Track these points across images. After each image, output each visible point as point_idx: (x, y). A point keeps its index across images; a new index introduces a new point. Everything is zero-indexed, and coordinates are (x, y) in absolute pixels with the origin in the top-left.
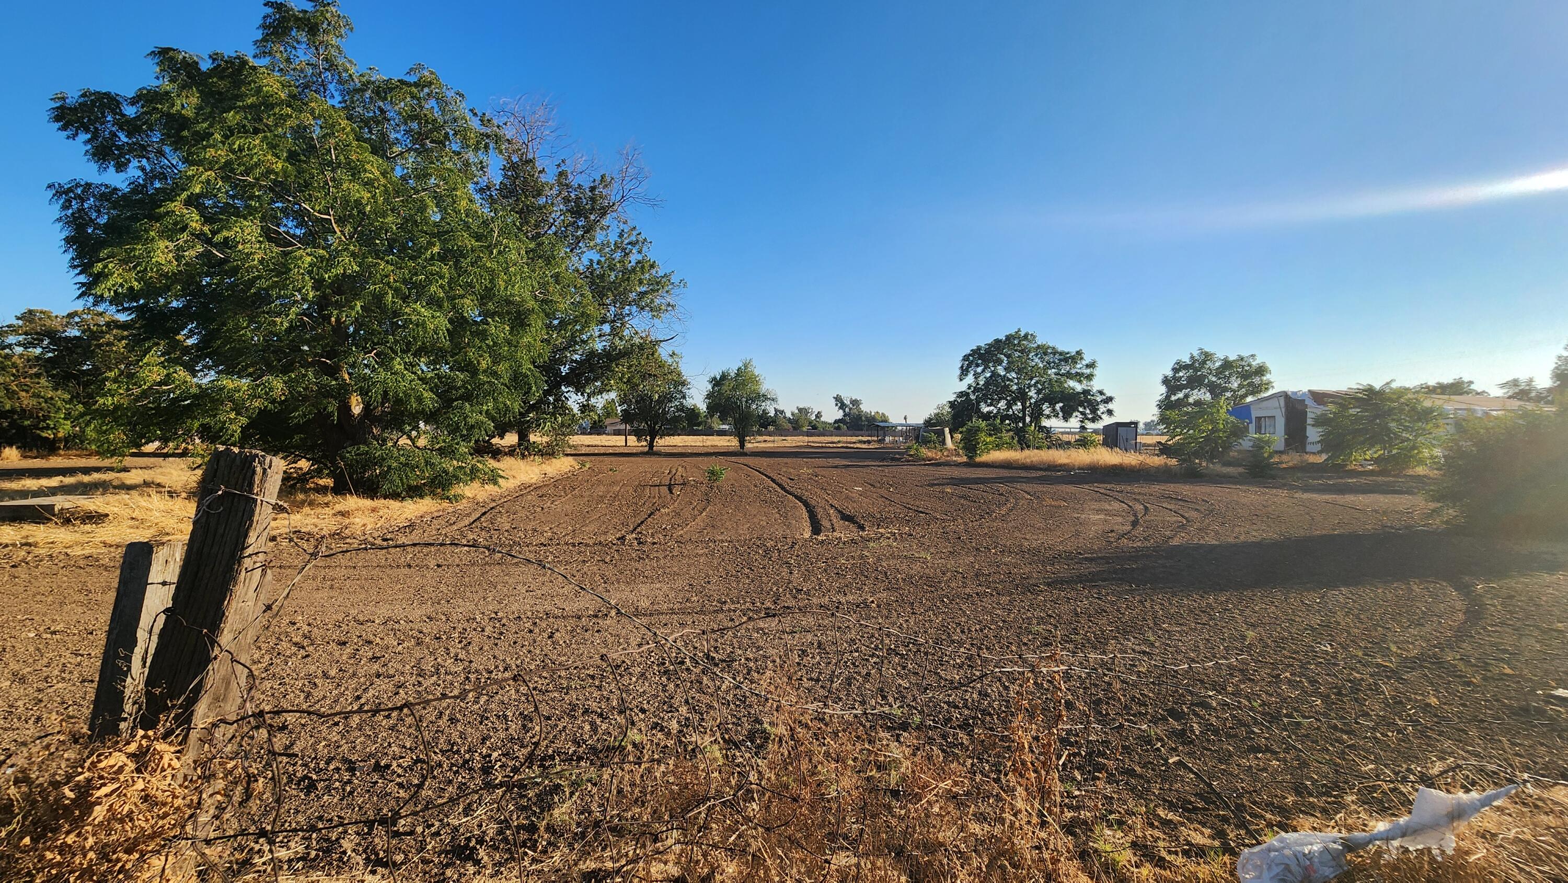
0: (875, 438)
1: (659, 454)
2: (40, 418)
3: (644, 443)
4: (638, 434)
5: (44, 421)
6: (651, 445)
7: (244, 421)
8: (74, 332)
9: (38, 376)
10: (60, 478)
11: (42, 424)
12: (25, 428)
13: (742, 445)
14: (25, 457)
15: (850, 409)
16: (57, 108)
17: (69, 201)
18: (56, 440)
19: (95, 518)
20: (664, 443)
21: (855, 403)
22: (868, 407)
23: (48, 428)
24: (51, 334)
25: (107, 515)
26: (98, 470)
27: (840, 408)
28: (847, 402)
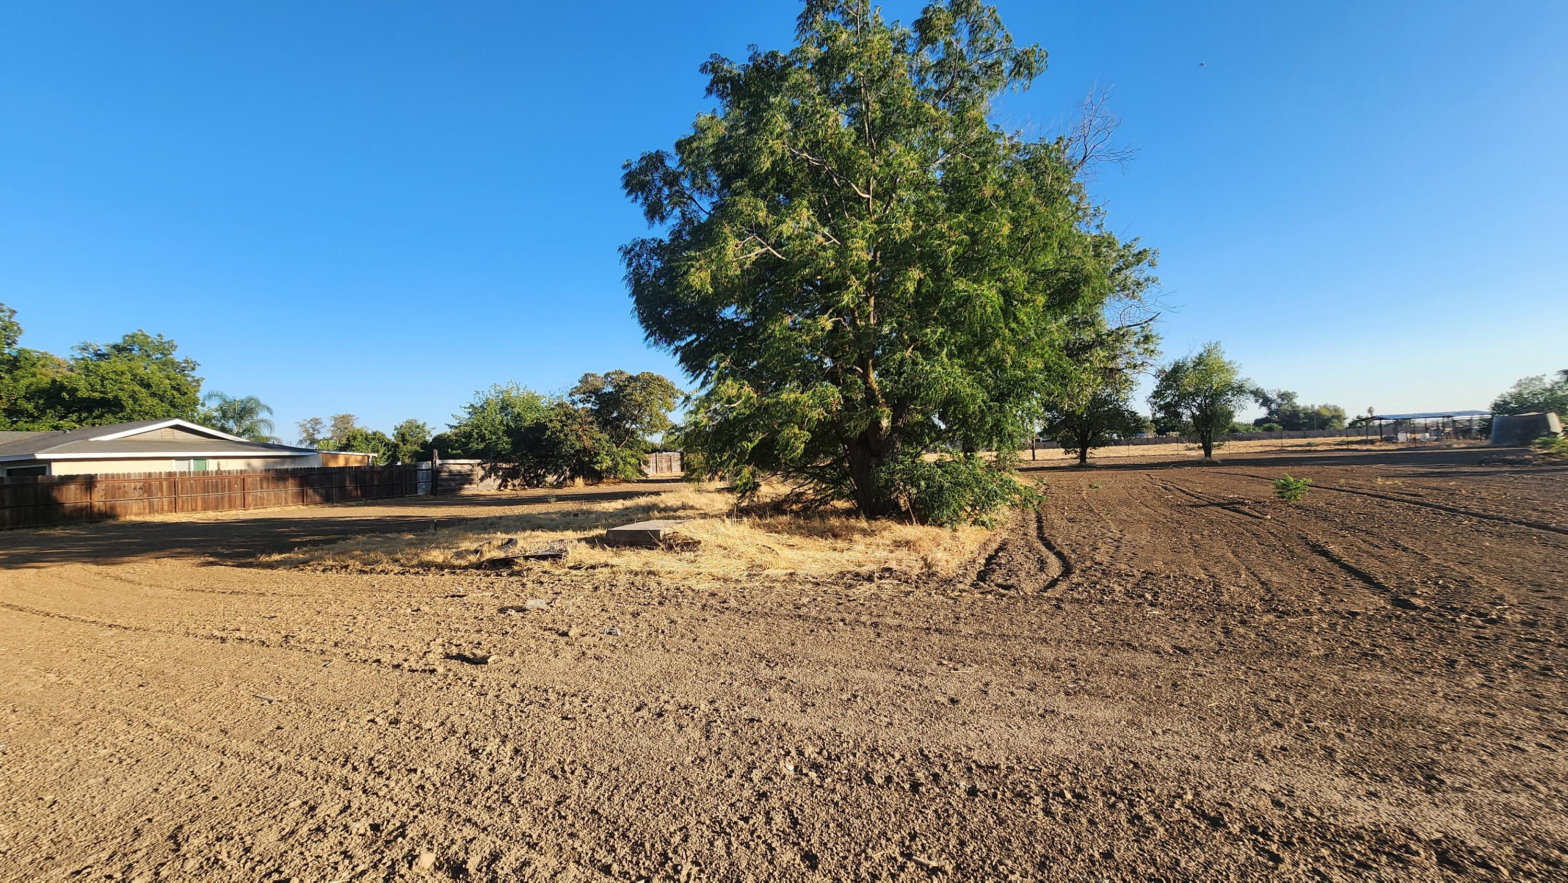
0: (1379, 437)
1: (1092, 467)
2: (592, 454)
3: (1074, 456)
4: (1066, 445)
5: (595, 456)
6: (1083, 457)
7: (807, 435)
8: (609, 389)
9: (591, 423)
10: (621, 501)
11: (595, 460)
12: (583, 462)
13: (1208, 453)
14: (586, 485)
15: (1279, 405)
16: (627, 174)
17: (631, 259)
18: (601, 471)
19: (690, 545)
20: (1098, 454)
21: (1284, 396)
22: (1304, 401)
23: (597, 462)
24: (596, 392)
25: (699, 542)
26: (642, 494)
27: (1262, 404)
28: (1273, 396)
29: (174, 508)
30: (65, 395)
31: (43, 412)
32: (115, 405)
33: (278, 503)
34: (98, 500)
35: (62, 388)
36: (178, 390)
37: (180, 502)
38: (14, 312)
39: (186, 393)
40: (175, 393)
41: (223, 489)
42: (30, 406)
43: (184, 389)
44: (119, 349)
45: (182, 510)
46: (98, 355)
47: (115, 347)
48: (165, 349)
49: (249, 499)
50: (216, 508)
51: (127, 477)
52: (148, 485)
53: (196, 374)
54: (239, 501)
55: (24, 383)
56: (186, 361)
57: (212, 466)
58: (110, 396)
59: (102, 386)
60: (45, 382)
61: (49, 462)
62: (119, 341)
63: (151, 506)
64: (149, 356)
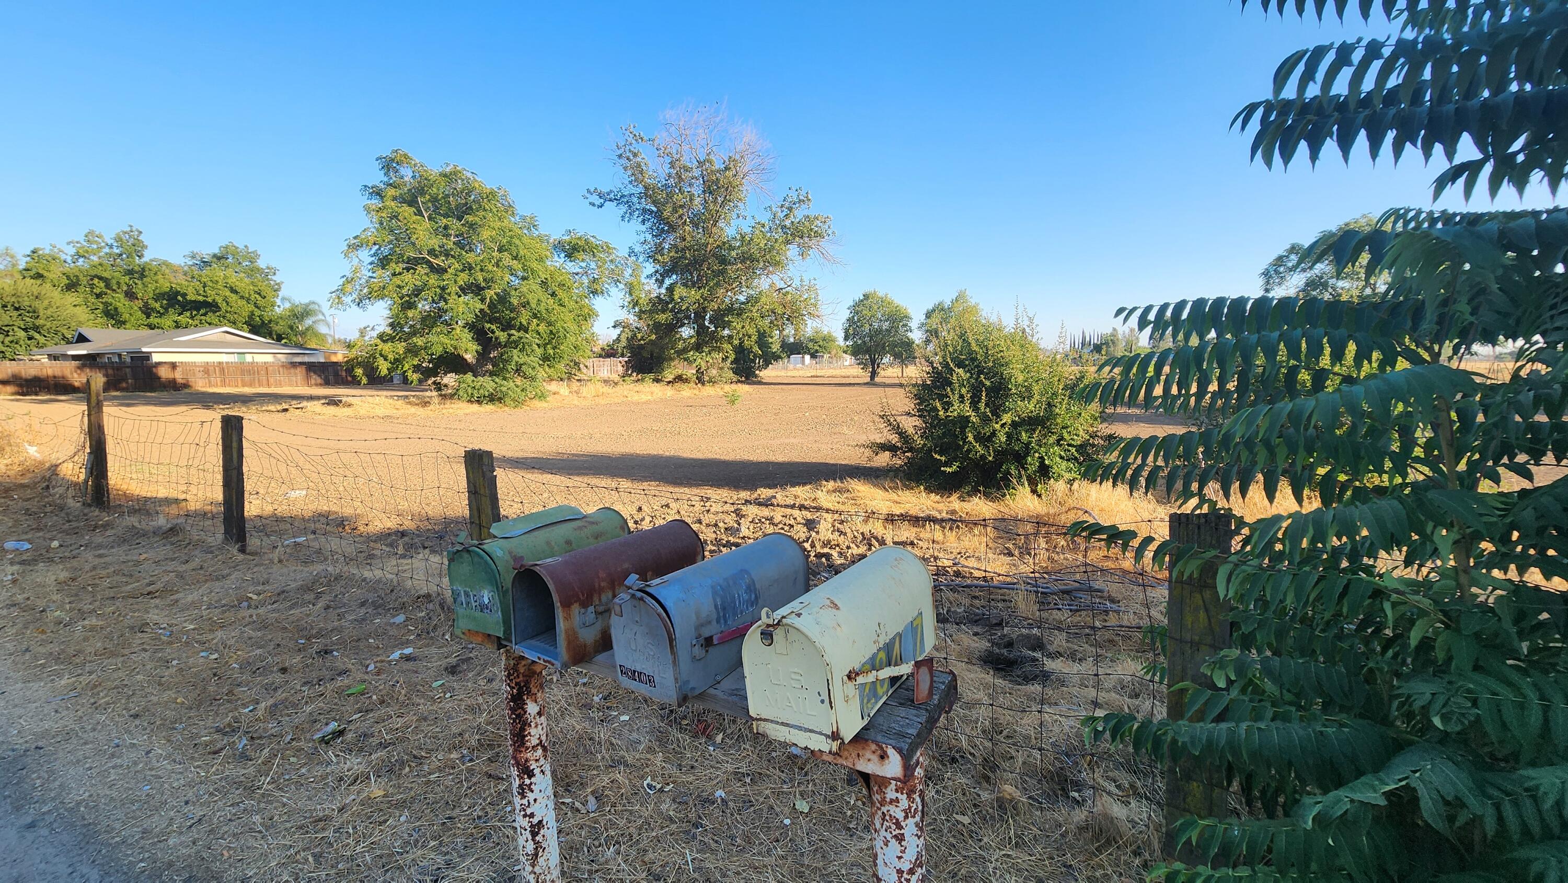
13: (873, 377)
29: (224, 384)
30: (179, 298)
31: (166, 309)
32: (213, 306)
33: (291, 385)
34: (178, 376)
35: (178, 293)
36: (259, 294)
37: (227, 380)
38: (141, 232)
39: (265, 297)
40: (257, 296)
41: (254, 373)
42: (157, 305)
43: (263, 293)
44: (219, 258)
45: (229, 386)
46: (204, 262)
47: (215, 256)
48: (252, 258)
49: (272, 380)
50: (251, 385)
51: (194, 364)
52: (207, 369)
53: (277, 278)
54: (265, 382)
55: (151, 287)
56: (268, 268)
57: (249, 358)
58: (210, 300)
59: (204, 291)
60: (166, 287)
61: (150, 353)
62: (217, 251)
63: (210, 382)
64: (240, 263)
